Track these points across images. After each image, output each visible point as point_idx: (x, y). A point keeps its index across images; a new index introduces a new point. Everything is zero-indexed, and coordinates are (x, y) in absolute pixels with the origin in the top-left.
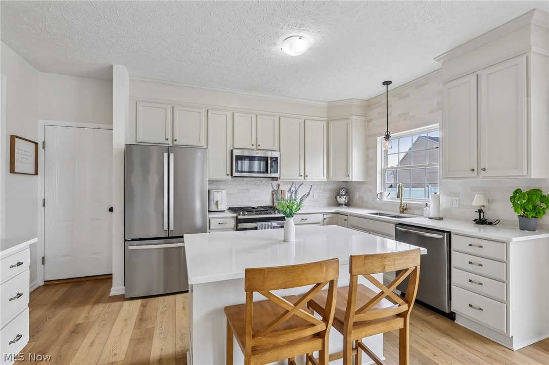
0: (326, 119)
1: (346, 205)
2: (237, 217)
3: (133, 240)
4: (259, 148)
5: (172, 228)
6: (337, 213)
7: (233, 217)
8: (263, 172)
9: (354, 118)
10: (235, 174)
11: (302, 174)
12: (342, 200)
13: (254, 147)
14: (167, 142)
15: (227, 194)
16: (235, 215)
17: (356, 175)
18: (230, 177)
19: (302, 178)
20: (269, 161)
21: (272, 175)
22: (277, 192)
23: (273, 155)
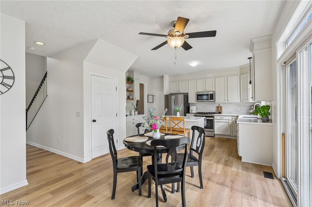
0: (239, 74)
1: (253, 113)
8: (206, 100)
11: (226, 99)
14: (177, 92)
18: (196, 102)
19: (226, 101)
20: (209, 95)
21: (212, 100)
22: (218, 107)
23: (211, 93)
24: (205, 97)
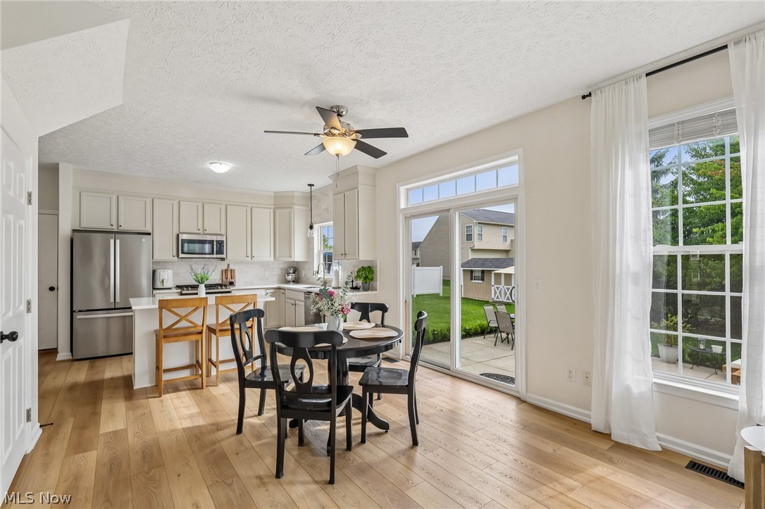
0: (273, 207)
1: (293, 282)
2: (181, 292)
3: (80, 311)
4: (205, 232)
5: (118, 300)
6: (280, 288)
7: (177, 293)
8: (209, 254)
9: (296, 207)
10: (181, 255)
11: (249, 254)
12: (290, 278)
13: (201, 231)
14: (111, 227)
15: (174, 274)
16: (180, 291)
17: (298, 256)
18: (176, 258)
19: (249, 258)
20: (215, 243)
21: (219, 256)
22: (226, 271)
23: (219, 238)
24: (207, 247)
